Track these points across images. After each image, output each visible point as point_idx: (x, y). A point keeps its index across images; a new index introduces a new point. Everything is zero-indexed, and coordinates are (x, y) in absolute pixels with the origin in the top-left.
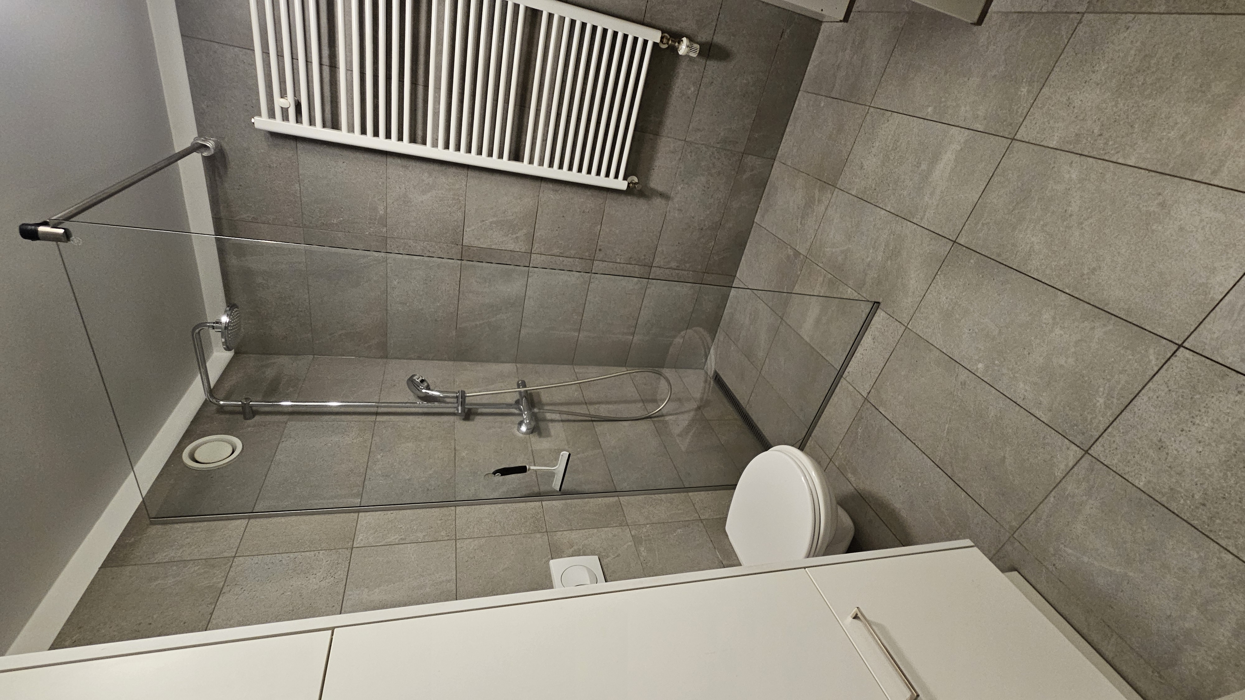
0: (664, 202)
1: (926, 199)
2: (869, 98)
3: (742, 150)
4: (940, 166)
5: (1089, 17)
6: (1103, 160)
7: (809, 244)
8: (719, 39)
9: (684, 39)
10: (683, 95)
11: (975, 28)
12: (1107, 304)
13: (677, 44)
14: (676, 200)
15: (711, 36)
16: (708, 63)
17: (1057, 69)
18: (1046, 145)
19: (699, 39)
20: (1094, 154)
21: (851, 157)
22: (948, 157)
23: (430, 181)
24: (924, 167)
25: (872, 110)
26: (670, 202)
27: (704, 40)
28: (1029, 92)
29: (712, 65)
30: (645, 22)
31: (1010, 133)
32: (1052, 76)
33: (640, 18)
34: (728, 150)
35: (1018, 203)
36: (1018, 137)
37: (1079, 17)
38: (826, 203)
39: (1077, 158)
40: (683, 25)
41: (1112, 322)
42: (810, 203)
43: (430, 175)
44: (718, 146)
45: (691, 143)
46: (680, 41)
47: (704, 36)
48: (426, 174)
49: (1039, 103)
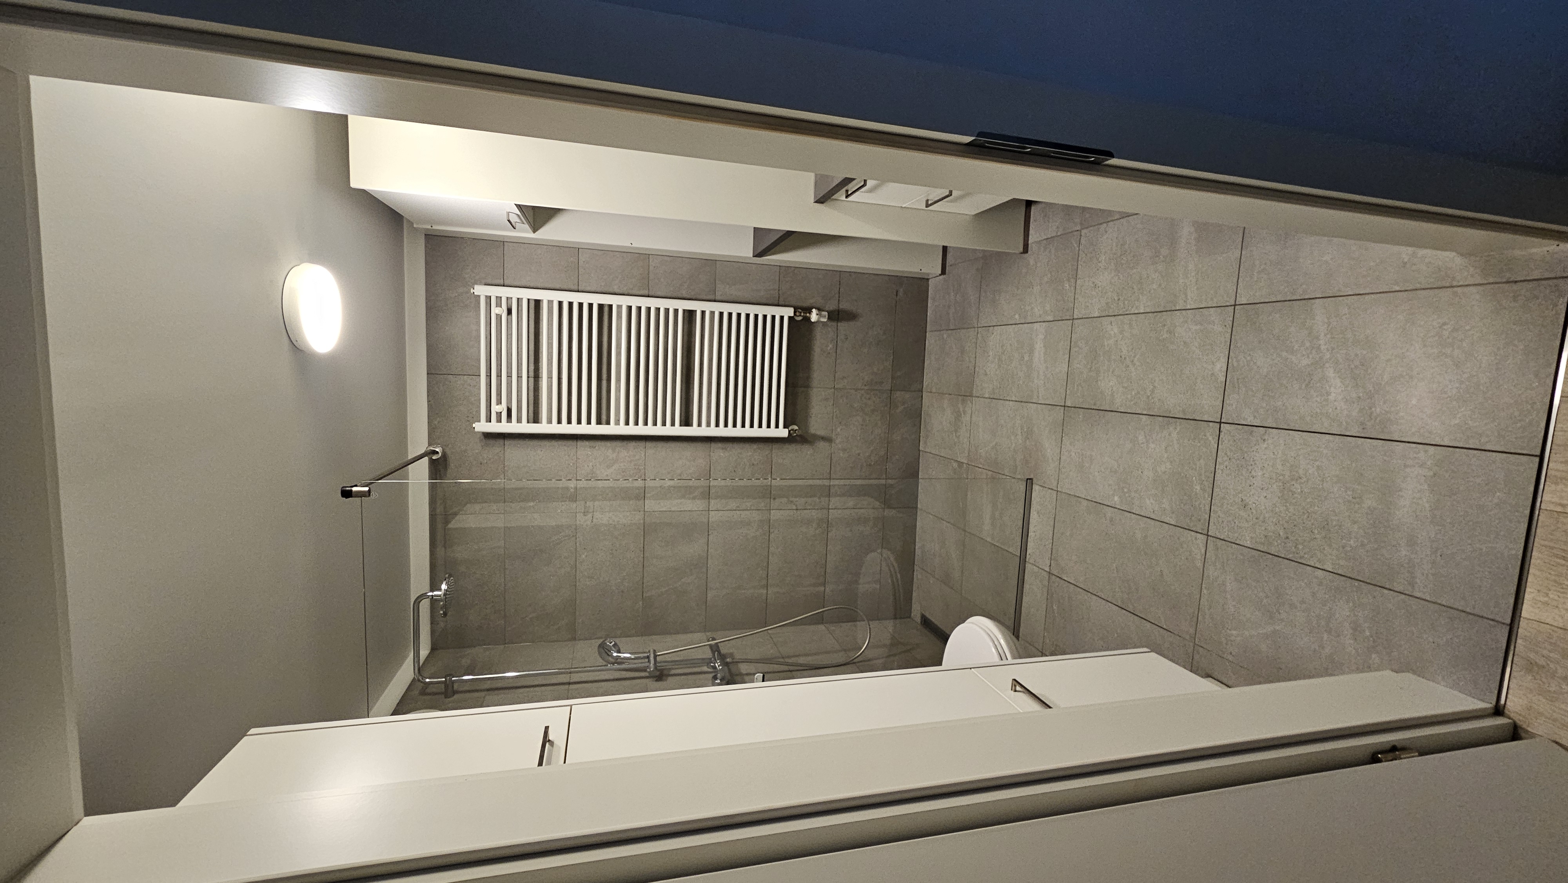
0: (827, 444)
1: (1036, 381)
2: (975, 321)
3: (890, 388)
4: (1036, 354)
5: (1083, 232)
6: (1127, 314)
7: (966, 452)
8: (845, 305)
9: (814, 310)
10: (824, 352)
11: (1026, 255)
12: (1170, 412)
13: (808, 315)
14: (837, 441)
15: (837, 305)
16: (839, 324)
17: (1080, 267)
18: (1093, 316)
19: (827, 308)
20: (1121, 313)
21: (977, 369)
22: (1039, 346)
23: (614, 455)
24: (1026, 358)
25: (980, 330)
26: (833, 445)
27: (831, 309)
28: (1070, 286)
29: (843, 326)
30: (780, 303)
31: (1070, 316)
32: (1079, 272)
33: (776, 302)
34: (876, 390)
35: (1092, 363)
36: (1075, 317)
37: (1079, 232)
38: (970, 412)
39: (1112, 319)
40: (812, 301)
41: (1178, 424)
42: (958, 416)
43: (614, 451)
44: (866, 388)
45: (840, 389)
46: (810, 312)
47: (832, 306)
48: (610, 451)
49: (1078, 291)
